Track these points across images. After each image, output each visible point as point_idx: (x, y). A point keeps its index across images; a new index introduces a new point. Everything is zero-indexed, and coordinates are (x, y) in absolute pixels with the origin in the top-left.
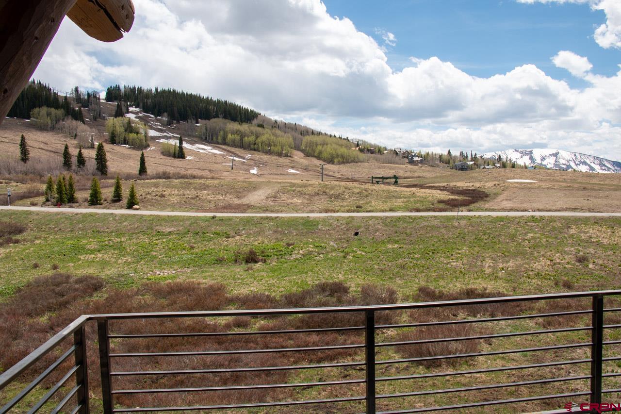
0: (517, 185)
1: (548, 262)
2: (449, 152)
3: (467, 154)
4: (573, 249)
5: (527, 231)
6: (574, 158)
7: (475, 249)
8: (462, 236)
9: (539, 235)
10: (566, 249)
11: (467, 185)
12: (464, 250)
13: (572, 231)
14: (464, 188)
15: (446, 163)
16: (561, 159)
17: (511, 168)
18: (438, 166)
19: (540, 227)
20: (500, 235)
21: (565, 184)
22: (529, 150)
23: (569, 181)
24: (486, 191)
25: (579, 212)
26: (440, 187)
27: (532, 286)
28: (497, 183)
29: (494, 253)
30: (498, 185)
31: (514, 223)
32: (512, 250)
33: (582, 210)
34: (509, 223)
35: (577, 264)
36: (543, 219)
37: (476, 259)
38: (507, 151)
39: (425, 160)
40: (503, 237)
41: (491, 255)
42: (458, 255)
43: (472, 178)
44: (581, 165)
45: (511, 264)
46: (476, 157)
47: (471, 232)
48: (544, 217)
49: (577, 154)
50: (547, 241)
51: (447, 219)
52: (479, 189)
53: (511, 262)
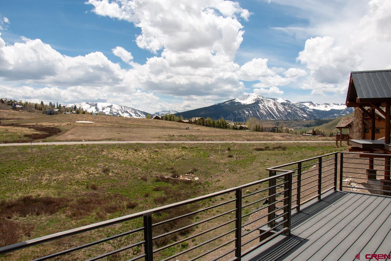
0: (81, 125)
1: (86, 174)
2: (42, 103)
3: (54, 104)
4: (102, 164)
5: (76, 154)
6: (121, 109)
7: (40, 167)
8: (33, 159)
9: (84, 156)
10: (98, 165)
11: (49, 124)
12: (32, 169)
13: (104, 153)
14: (47, 126)
15: (40, 110)
16: (114, 109)
17: (82, 114)
18: (34, 112)
19: (86, 151)
20: (59, 157)
21: (110, 124)
22: (96, 103)
23: (114, 122)
24: (61, 128)
25: (112, 141)
26: (30, 125)
27: (72, 190)
28: (69, 123)
29: (52, 169)
30: (70, 124)
31: (69, 149)
32: (64, 167)
33: (114, 139)
34: (66, 149)
35: (103, 173)
36: (88, 146)
37: (38, 175)
38: (81, 104)
39: (24, 107)
40: (60, 159)
41: (49, 171)
42: (26, 173)
43: (55, 120)
44: (125, 113)
45: (61, 176)
46: (60, 107)
47: (39, 156)
48: (89, 144)
49: (122, 107)
50: (88, 160)
51: (24, 148)
52: (57, 127)
53: (62, 175)
